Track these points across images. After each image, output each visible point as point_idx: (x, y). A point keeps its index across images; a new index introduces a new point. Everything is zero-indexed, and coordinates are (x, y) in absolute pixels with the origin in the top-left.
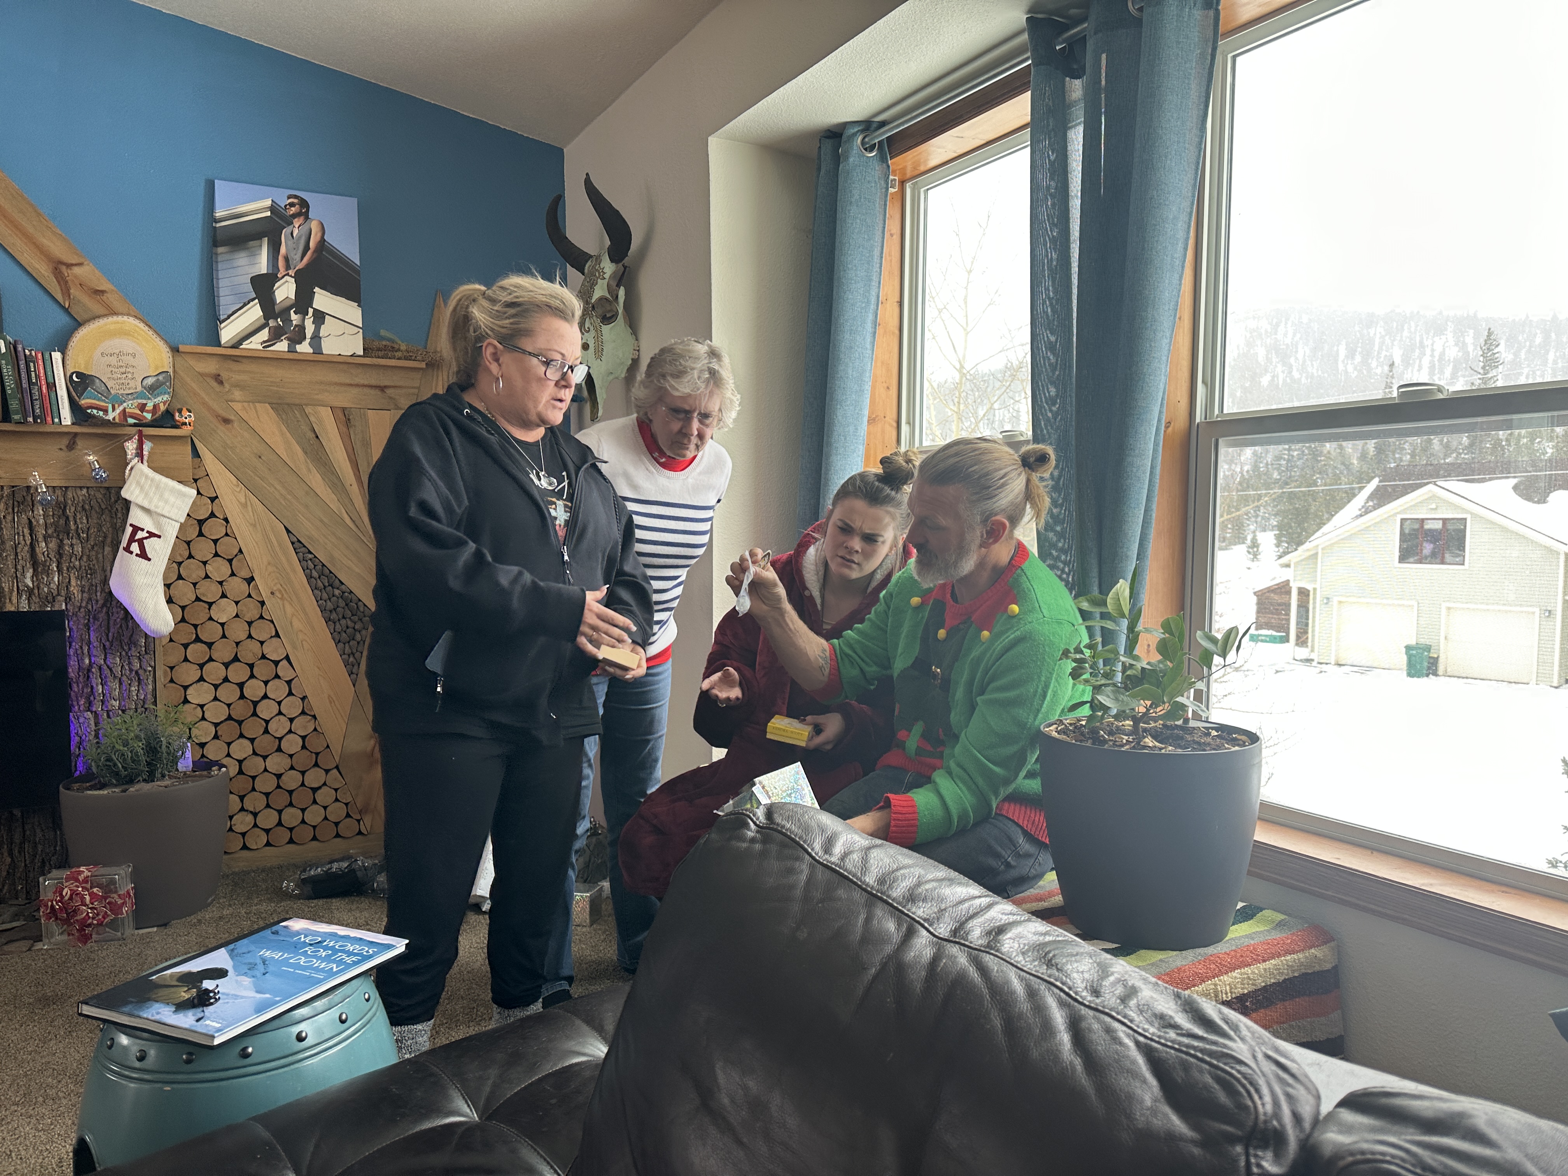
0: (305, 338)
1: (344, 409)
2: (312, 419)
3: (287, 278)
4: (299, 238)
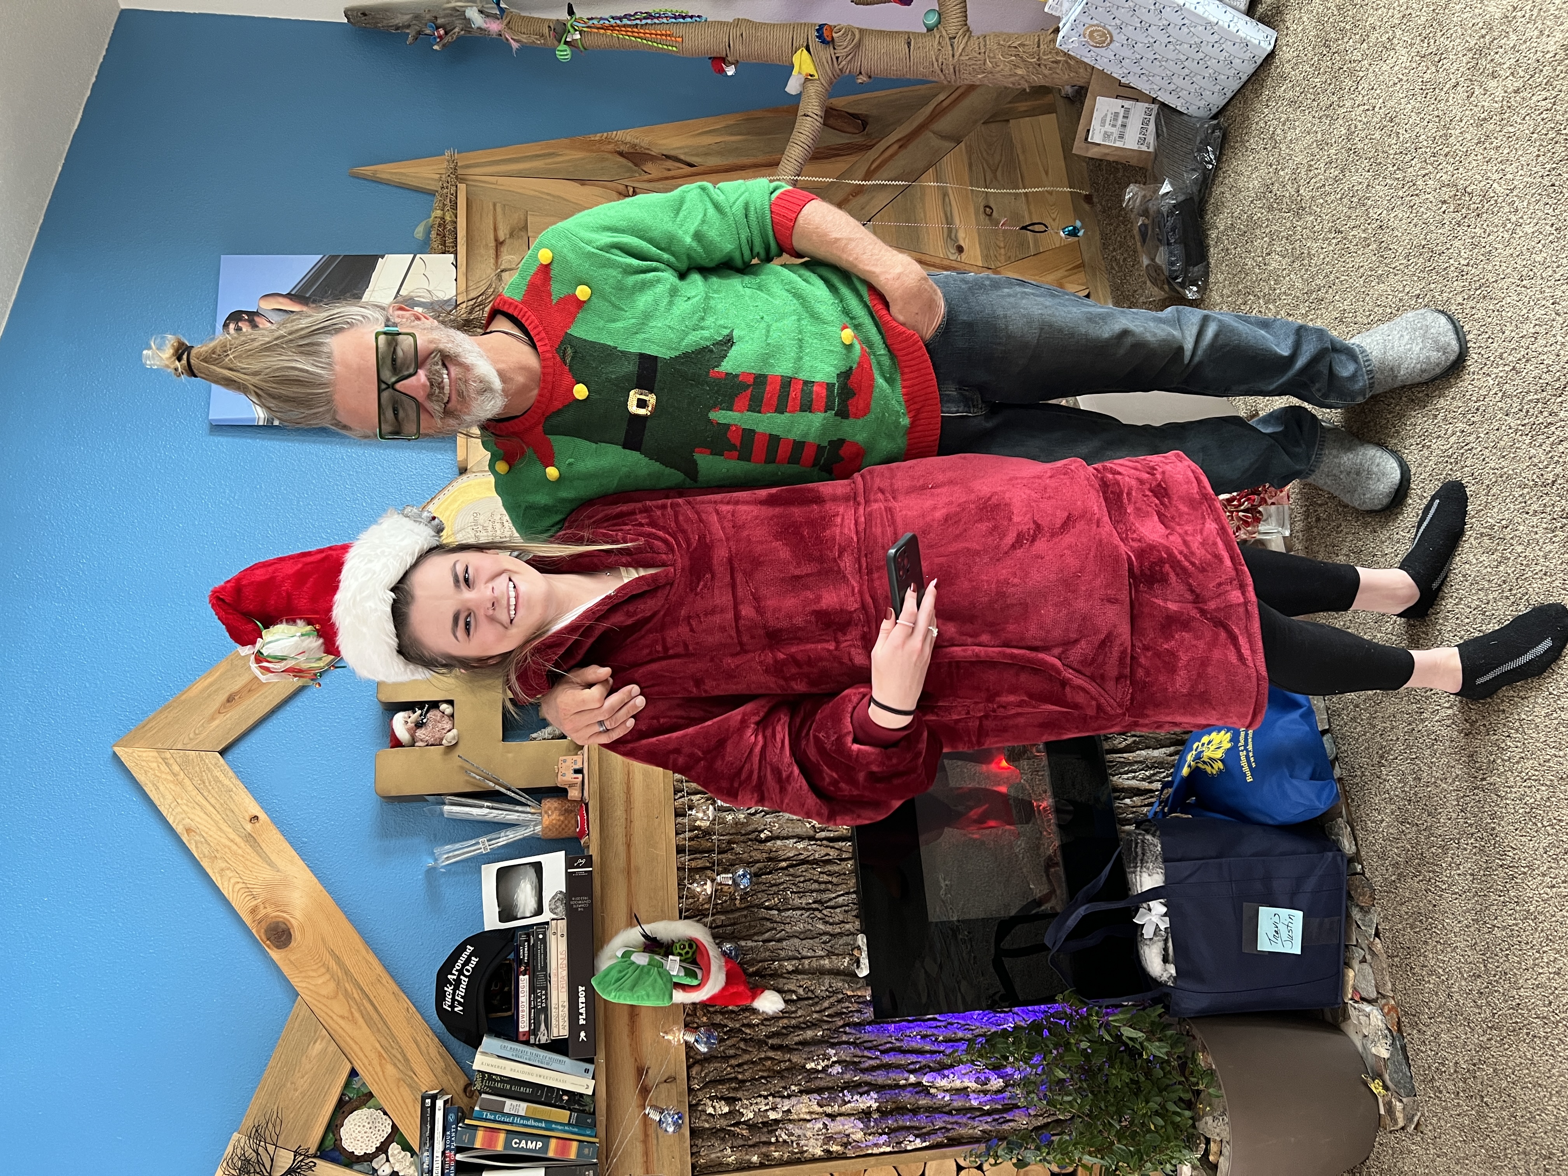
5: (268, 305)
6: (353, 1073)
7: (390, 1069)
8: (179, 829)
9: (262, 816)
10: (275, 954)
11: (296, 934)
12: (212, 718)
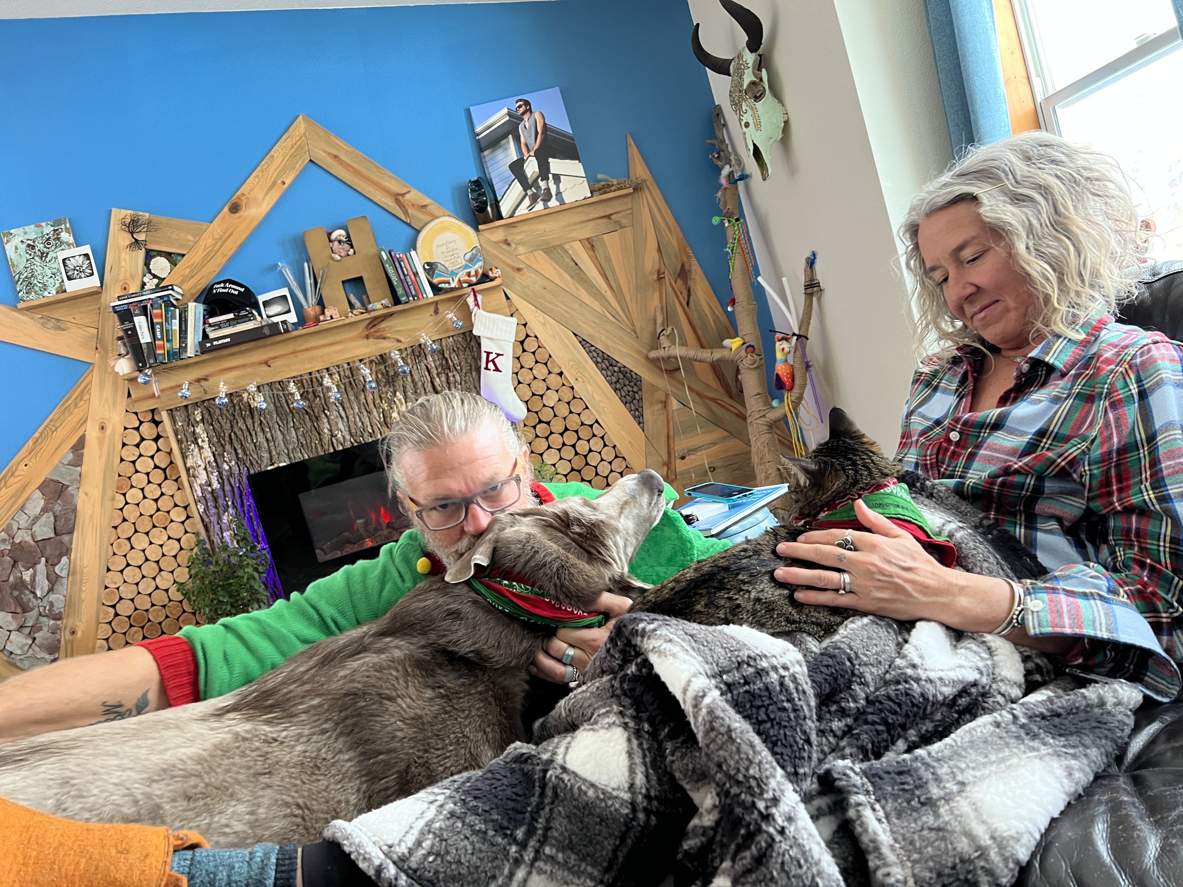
0: (552, 196)
1: (588, 239)
2: (570, 252)
3: (530, 158)
4: (530, 128)
5: (537, 115)
6: (183, 255)
7: (188, 270)
8: (272, 153)
9: (286, 186)
10: (226, 209)
11: (237, 215)
12: (325, 152)
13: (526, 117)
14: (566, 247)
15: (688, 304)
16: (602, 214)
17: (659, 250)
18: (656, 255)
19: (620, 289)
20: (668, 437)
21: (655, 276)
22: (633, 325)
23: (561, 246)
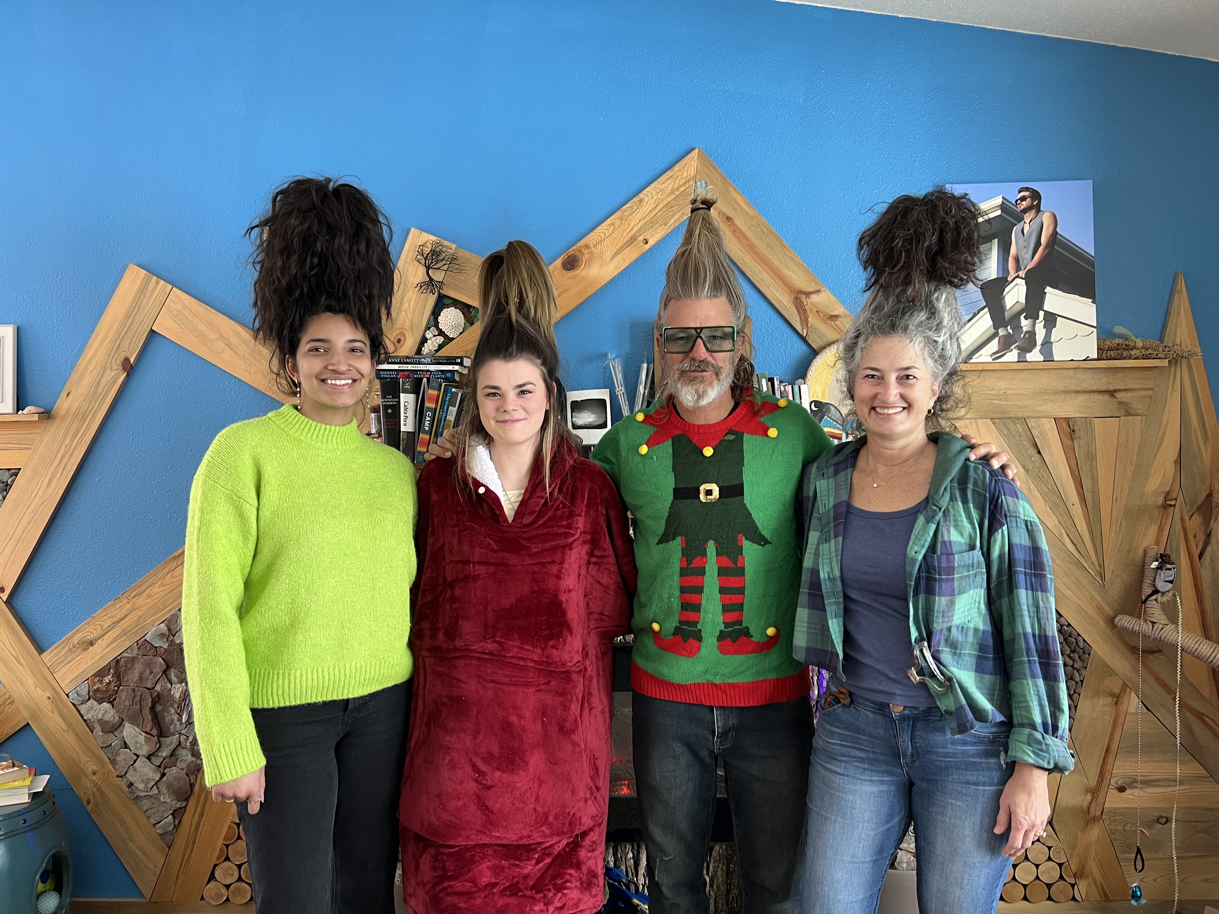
0: (1035, 345)
1: (1067, 420)
2: (1035, 433)
3: (1018, 280)
4: (1030, 235)
5: (1046, 218)
9: (647, 247)
10: (559, 262)
11: (571, 273)
13: (1027, 217)
14: (1031, 423)
15: (1201, 556)
16: (1104, 388)
17: (1179, 462)
18: (1170, 468)
19: (1097, 506)
20: (1107, 750)
21: (1160, 500)
22: (1102, 565)
23: (1024, 420)
